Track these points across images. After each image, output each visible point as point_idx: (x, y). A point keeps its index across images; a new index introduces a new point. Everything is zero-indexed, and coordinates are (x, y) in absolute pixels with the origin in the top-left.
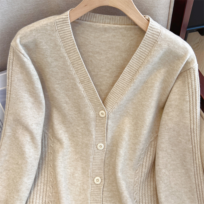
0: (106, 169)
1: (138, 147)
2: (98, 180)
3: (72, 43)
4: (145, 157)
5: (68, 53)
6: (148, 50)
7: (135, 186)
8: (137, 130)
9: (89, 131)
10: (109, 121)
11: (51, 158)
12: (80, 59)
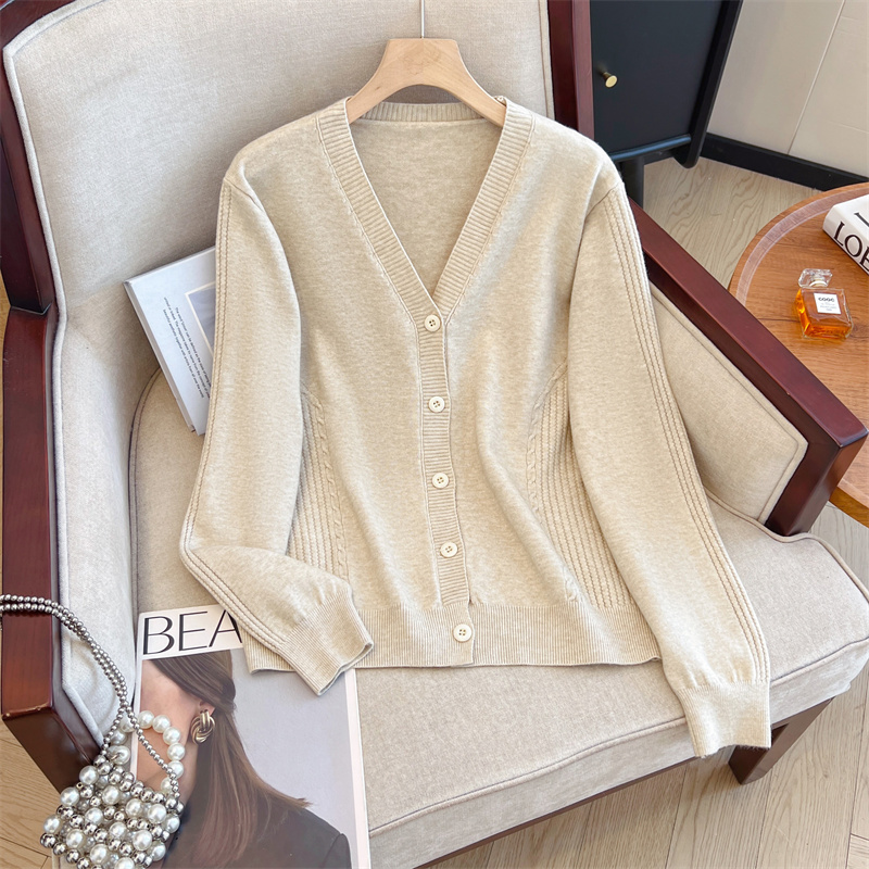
0: (456, 457)
1: (525, 390)
2: (441, 479)
3: (355, 166)
4: (546, 419)
5: (347, 188)
6: (514, 164)
7: (530, 482)
8: (515, 354)
9: (407, 370)
10: (450, 340)
11: (324, 449)
12: (374, 198)
